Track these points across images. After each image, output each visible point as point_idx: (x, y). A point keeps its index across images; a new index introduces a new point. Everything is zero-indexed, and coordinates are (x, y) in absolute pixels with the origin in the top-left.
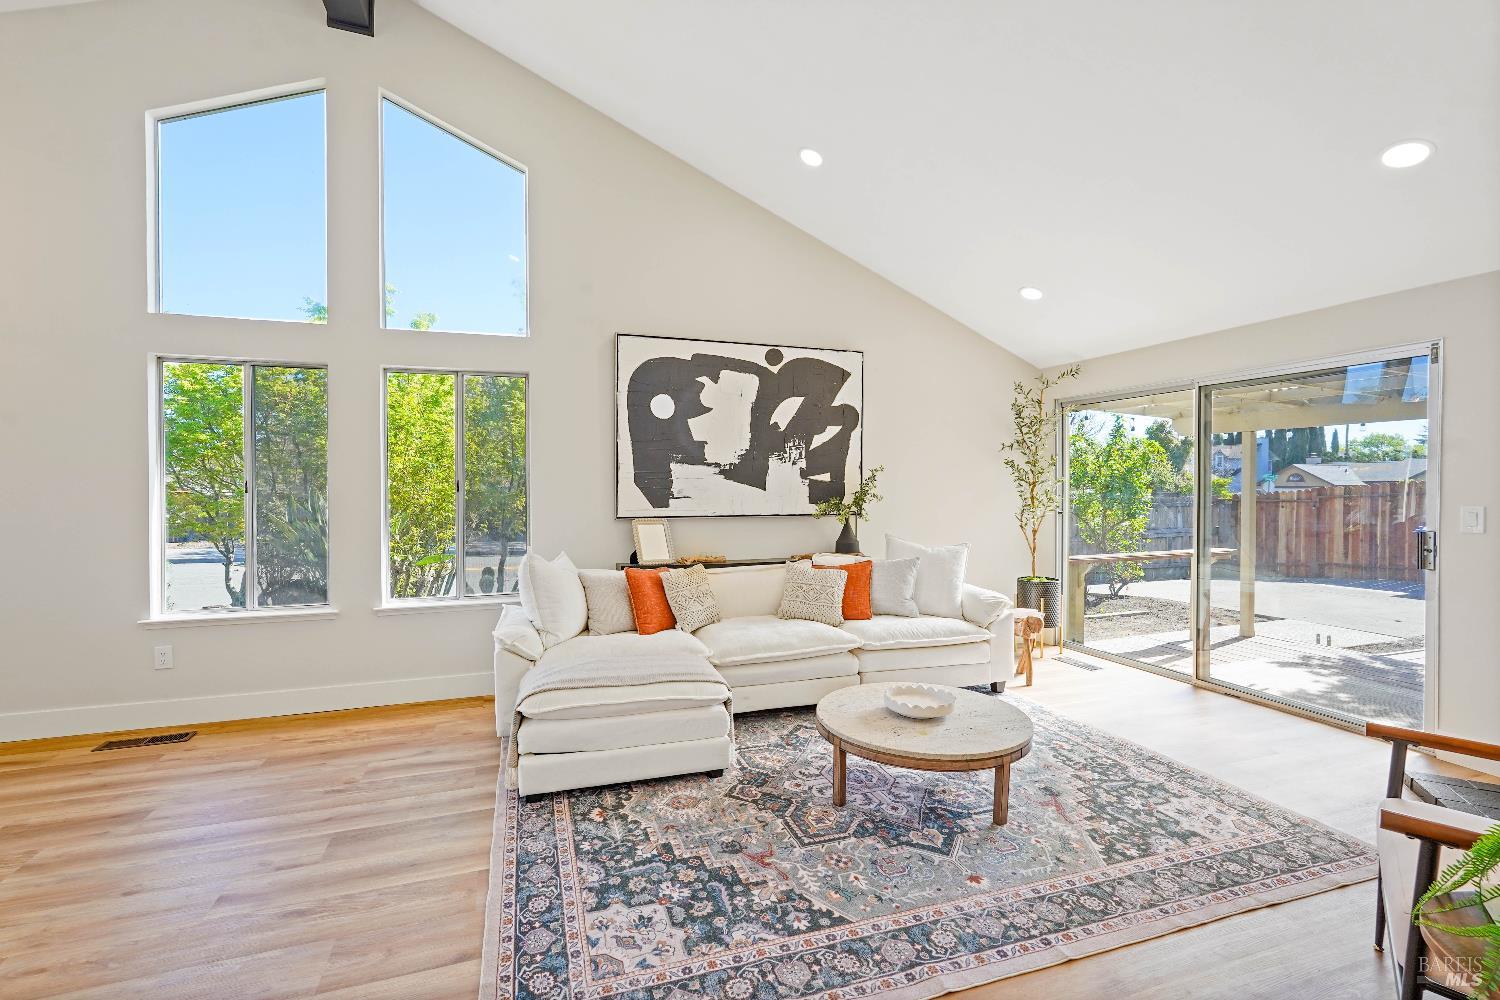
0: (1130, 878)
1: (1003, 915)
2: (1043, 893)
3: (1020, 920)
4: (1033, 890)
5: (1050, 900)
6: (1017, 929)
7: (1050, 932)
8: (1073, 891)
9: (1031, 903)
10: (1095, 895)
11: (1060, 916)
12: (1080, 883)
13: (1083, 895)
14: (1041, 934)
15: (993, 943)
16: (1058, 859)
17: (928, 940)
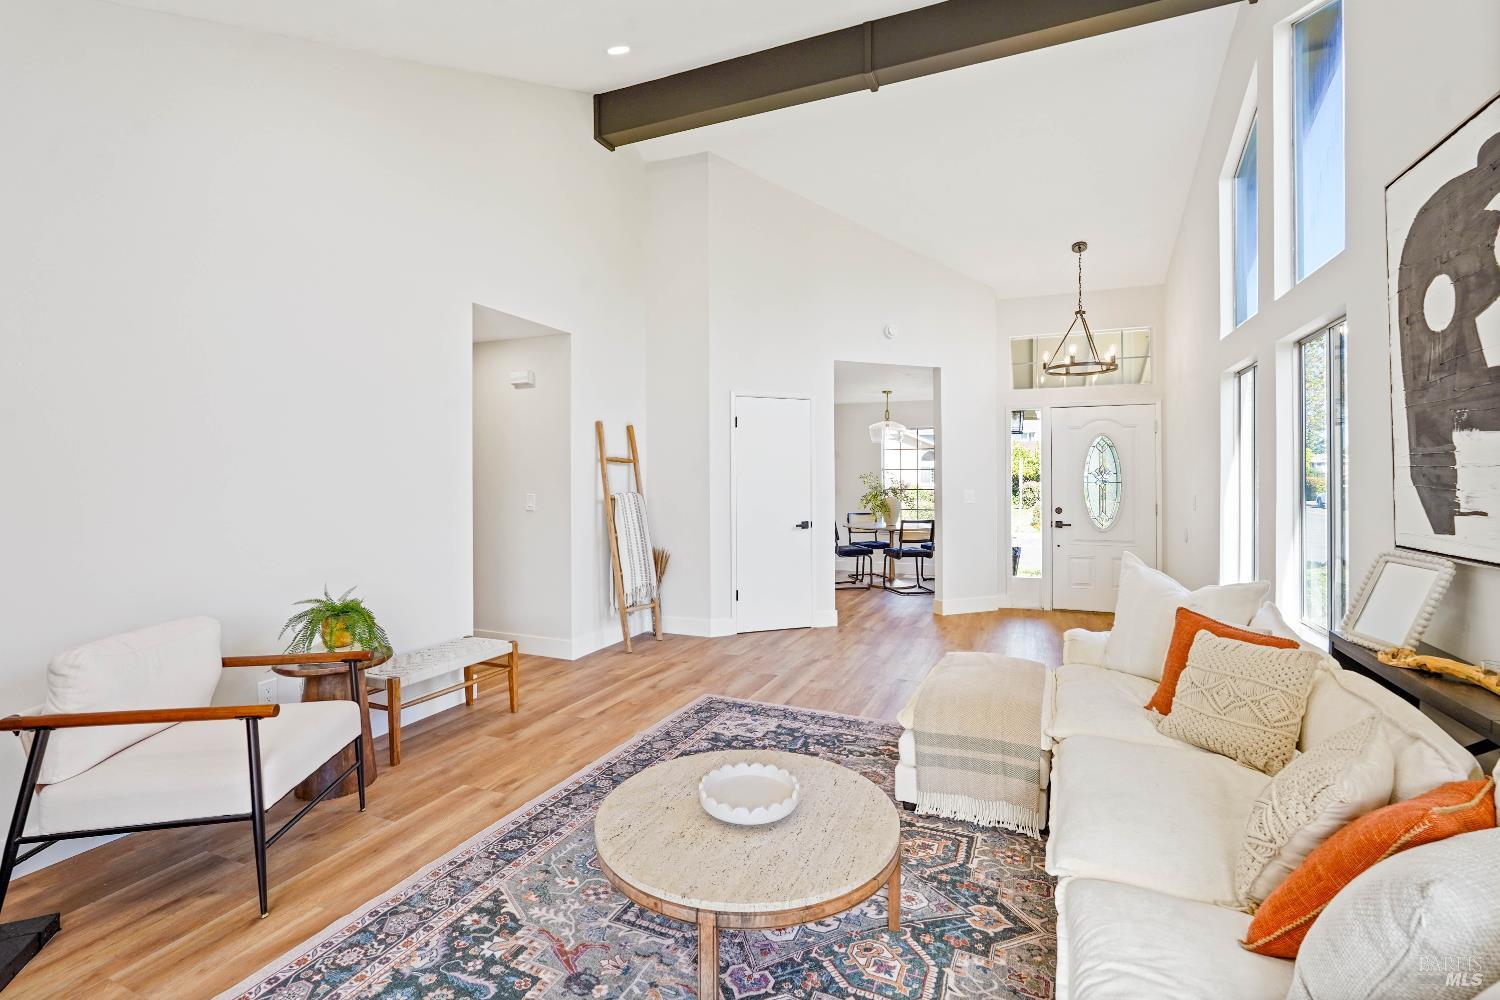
0: (477, 884)
1: (575, 809)
2: (553, 836)
3: (563, 811)
4: (561, 834)
5: (546, 833)
6: (564, 805)
7: (541, 813)
8: (529, 847)
9: (560, 824)
10: (511, 852)
11: (537, 825)
12: (526, 860)
13: (521, 849)
14: (546, 809)
15: (575, 793)
16: (547, 872)
17: (612, 779)
